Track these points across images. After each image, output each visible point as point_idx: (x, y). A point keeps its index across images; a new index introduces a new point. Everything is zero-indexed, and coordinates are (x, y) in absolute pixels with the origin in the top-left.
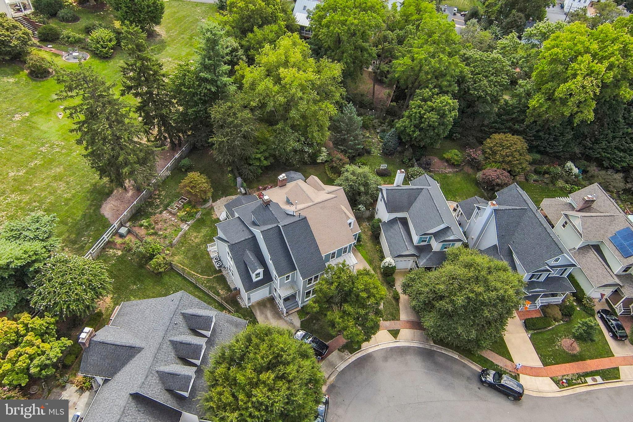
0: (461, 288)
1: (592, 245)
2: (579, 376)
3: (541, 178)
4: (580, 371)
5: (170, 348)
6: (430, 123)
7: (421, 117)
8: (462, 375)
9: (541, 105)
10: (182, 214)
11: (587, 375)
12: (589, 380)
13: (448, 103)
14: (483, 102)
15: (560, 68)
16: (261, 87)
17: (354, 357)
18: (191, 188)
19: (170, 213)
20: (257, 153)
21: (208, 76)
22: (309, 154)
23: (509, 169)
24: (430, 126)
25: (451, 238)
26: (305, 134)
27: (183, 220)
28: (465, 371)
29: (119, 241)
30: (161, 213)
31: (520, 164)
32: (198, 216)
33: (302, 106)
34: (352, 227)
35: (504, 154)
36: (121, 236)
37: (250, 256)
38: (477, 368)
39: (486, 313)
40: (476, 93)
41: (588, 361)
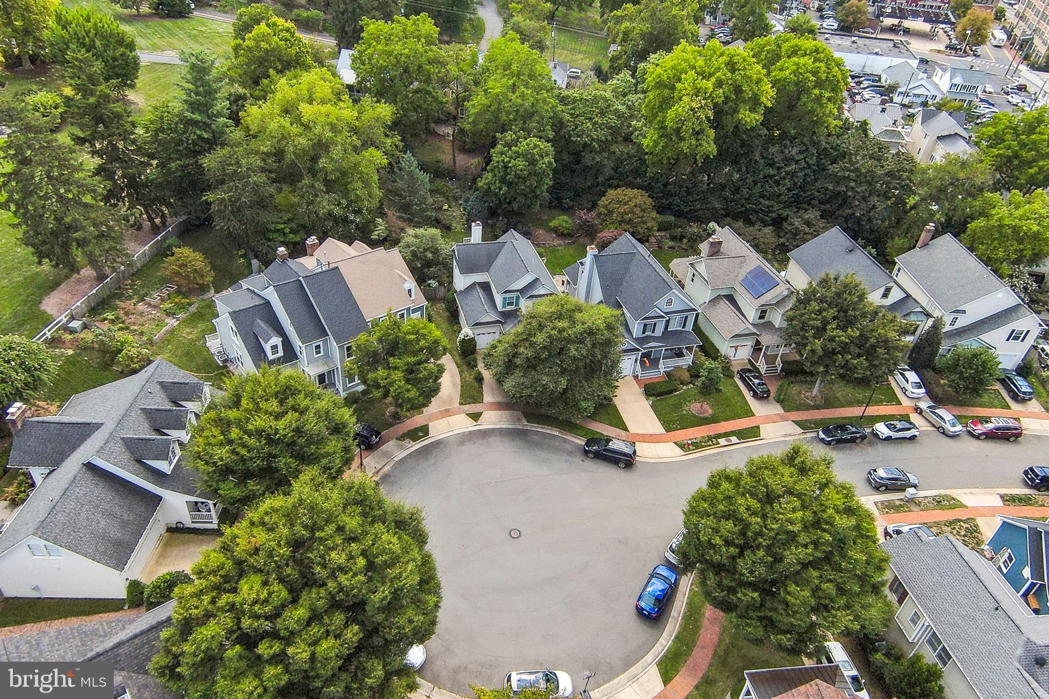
0: (541, 327)
1: (724, 296)
2: (710, 438)
3: (679, 245)
4: (712, 434)
5: (142, 417)
6: (518, 172)
7: (506, 167)
8: (563, 450)
9: (656, 143)
10: (167, 305)
11: (720, 436)
12: (722, 441)
13: (536, 146)
14: (591, 152)
15: (666, 92)
16: (273, 125)
17: (418, 445)
18: (180, 267)
19: (150, 305)
20: (278, 223)
21: (197, 117)
22: (357, 225)
23: (631, 230)
24: (517, 176)
25: (542, 292)
26: (346, 193)
27: (169, 314)
28: (569, 447)
29: (68, 337)
30: (135, 304)
31: (645, 223)
32: (193, 309)
33: (336, 152)
34: (413, 297)
35: (622, 211)
36: (72, 331)
37: (262, 326)
38: (581, 442)
39: (573, 352)
40: (579, 139)
41: (723, 423)
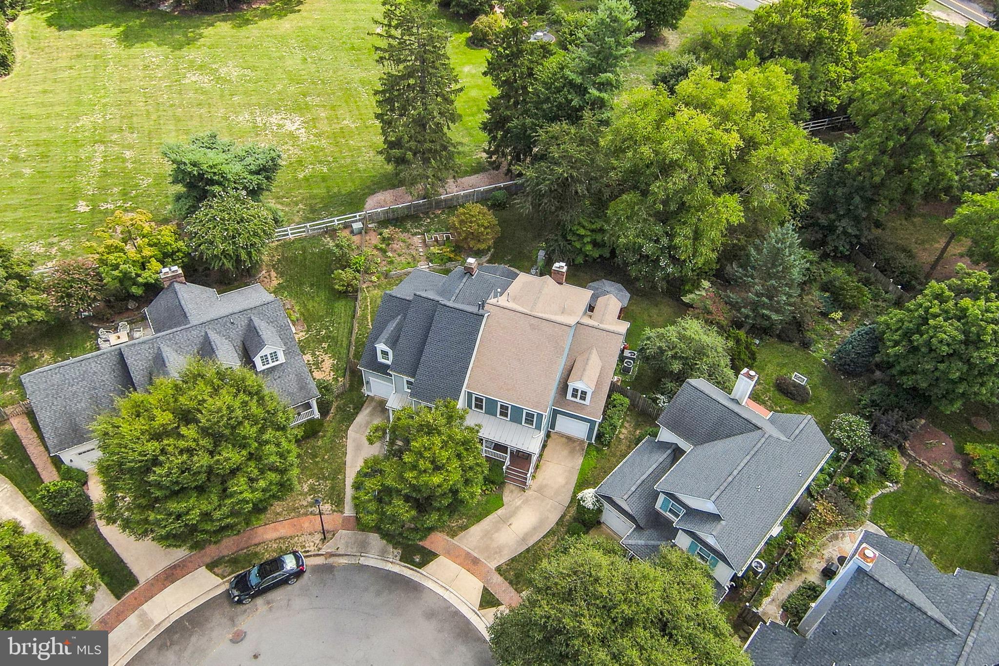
7: (924, 320)
10: (435, 250)
17: (399, 569)
19: (424, 241)
25: (710, 540)
30: (415, 234)
32: (452, 265)
34: (588, 402)
37: (394, 324)
